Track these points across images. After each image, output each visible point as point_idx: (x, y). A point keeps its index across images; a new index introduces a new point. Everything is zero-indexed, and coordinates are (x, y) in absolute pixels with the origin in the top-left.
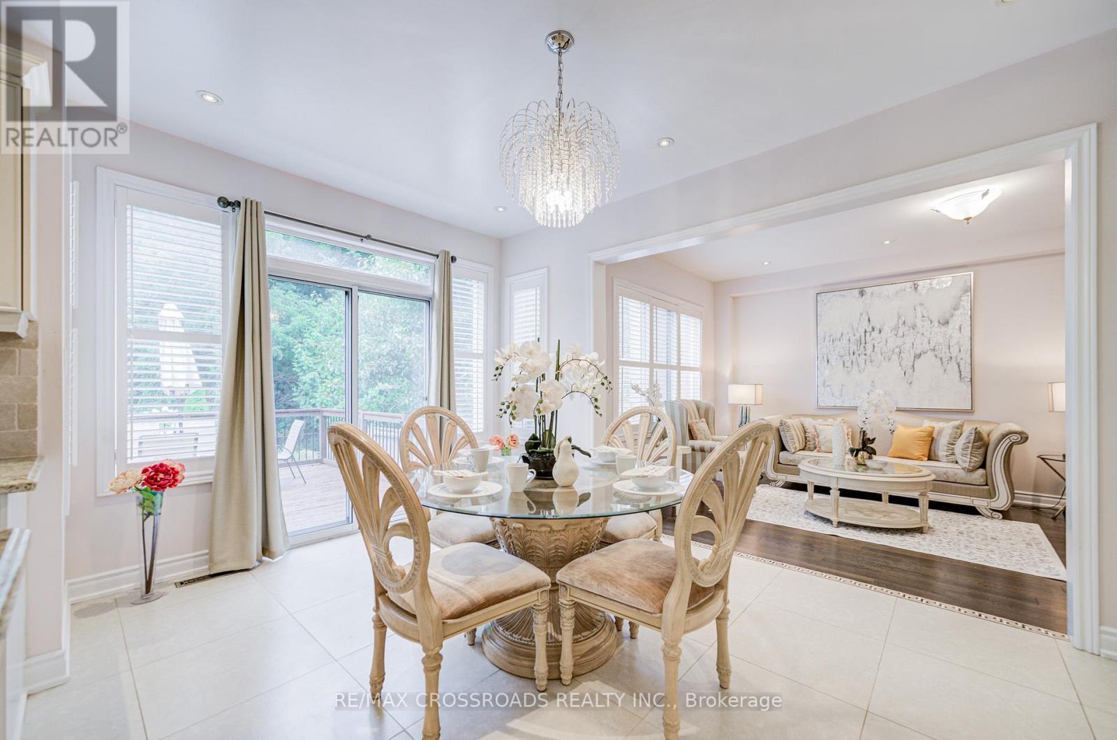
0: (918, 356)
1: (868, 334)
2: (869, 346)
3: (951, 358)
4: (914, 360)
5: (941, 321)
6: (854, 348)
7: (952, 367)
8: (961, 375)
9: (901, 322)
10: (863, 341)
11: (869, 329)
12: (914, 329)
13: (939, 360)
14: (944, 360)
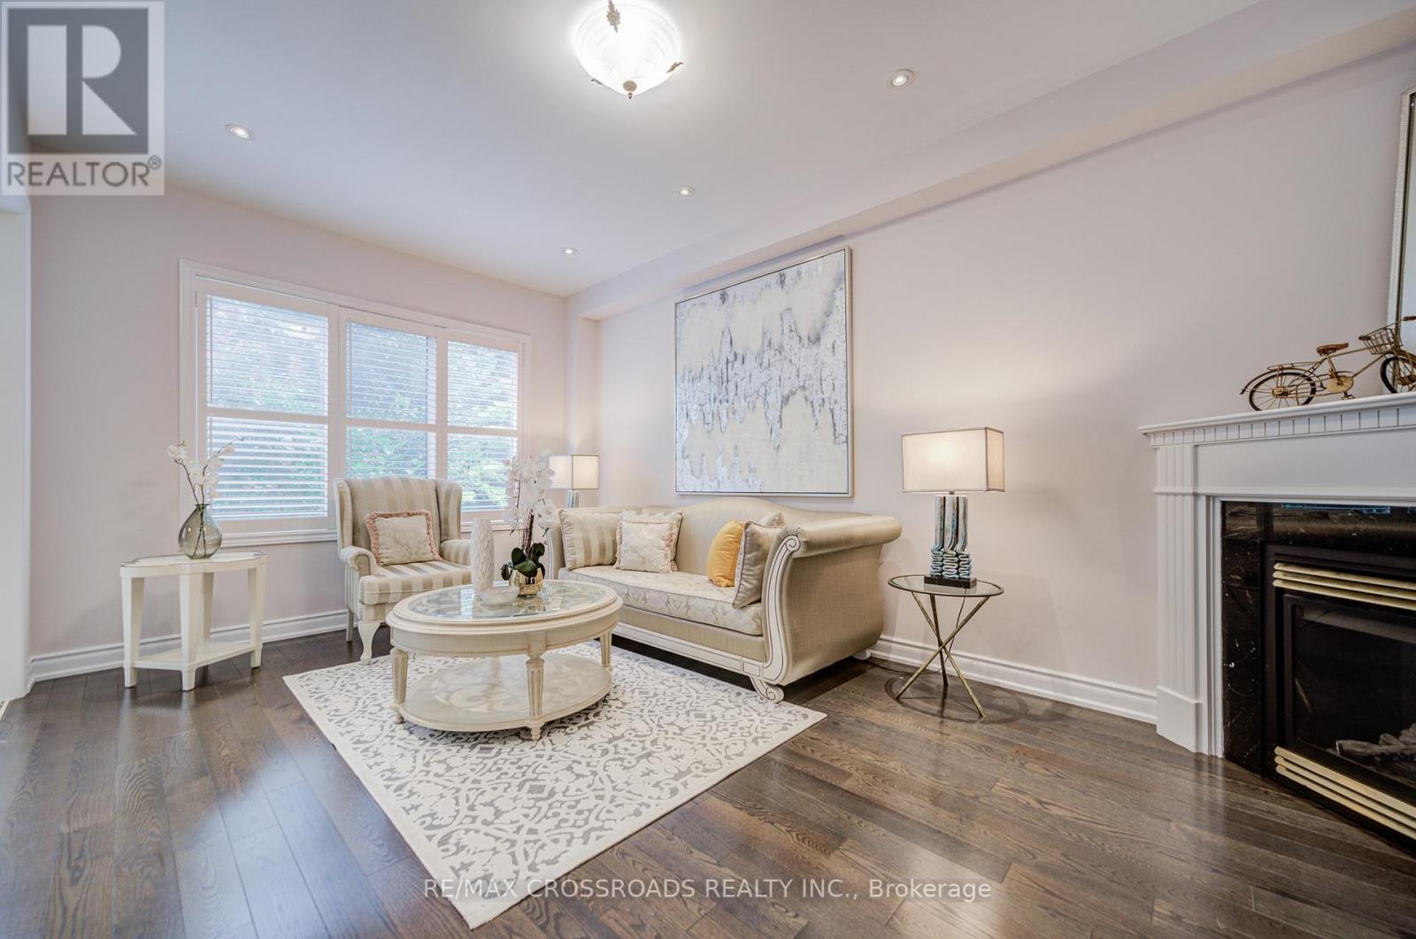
0: (786, 400)
1: (730, 365)
2: (731, 386)
3: (823, 400)
4: (782, 407)
5: (812, 339)
6: (715, 390)
7: (824, 417)
8: (835, 430)
9: (767, 343)
10: (725, 379)
11: (731, 358)
12: (780, 353)
13: (809, 404)
14: (816, 405)
